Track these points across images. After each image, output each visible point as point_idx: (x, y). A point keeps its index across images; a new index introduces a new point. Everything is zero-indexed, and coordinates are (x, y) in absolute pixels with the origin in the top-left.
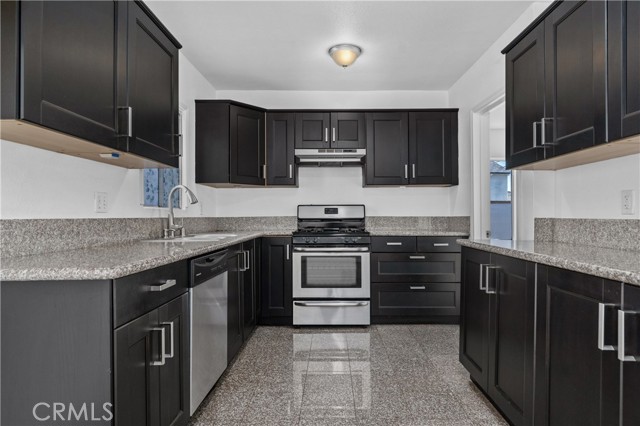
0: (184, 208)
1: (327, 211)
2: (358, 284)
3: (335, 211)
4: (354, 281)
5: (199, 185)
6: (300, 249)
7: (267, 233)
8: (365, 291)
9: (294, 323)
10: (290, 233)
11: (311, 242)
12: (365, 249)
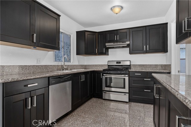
0: (72, 62)
1: (117, 63)
2: (124, 88)
3: (120, 63)
4: (123, 86)
5: (77, 56)
6: (105, 75)
7: (95, 70)
8: (127, 90)
9: (103, 98)
10: (102, 70)
11: (108, 73)
12: (127, 76)
